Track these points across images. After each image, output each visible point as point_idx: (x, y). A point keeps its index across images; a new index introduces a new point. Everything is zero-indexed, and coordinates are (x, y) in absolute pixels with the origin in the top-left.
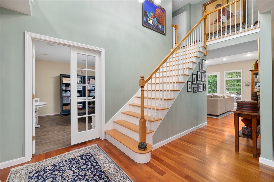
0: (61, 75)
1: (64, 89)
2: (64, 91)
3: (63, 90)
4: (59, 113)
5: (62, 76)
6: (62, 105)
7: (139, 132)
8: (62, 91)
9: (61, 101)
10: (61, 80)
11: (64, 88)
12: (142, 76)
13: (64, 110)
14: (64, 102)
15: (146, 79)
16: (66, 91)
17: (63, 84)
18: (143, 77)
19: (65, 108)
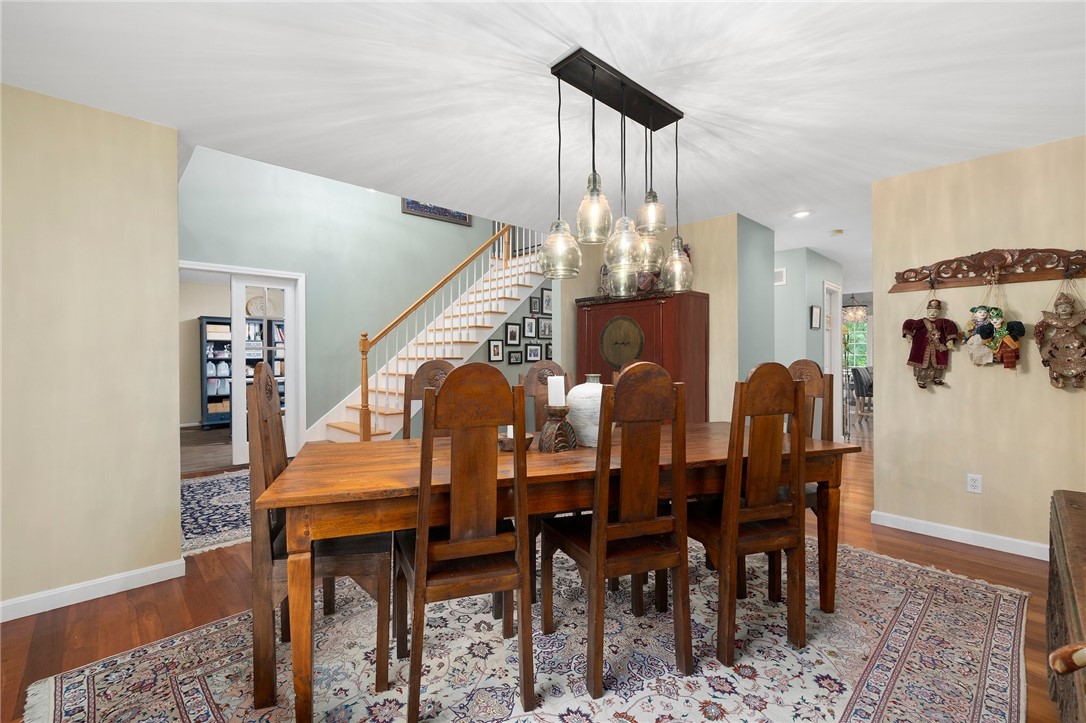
0: (201, 318)
1: (211, 356)
2: (210, 362)
3: (208, 360)
4: (197, 424)
5: (205, 321)
6: (206, 400)
7: (358, 431)
8: (203, 361)
9: (203, 389)
10: (202, 332)
11: (210, 352)
12: (363, 333)
13: (211, 414)
14: (212, 392)
15: (371, 339)
16: (216, 362)
17: (208, 341)
18: (365, 336)
19: (213, 408)
